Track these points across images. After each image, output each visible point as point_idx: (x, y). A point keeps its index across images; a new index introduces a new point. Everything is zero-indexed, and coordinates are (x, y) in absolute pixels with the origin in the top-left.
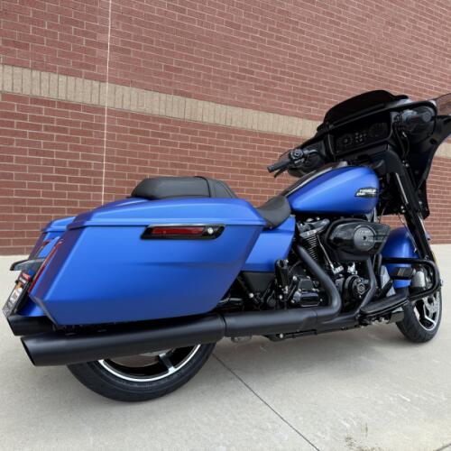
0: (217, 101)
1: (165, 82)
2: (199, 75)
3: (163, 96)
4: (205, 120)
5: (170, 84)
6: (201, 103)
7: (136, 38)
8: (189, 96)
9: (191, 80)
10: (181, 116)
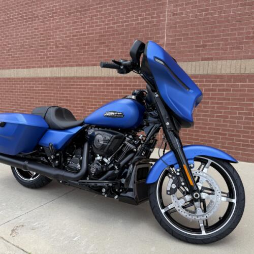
0: (233, 58)
1: (195, 55)
2: (219, 45)
3: (194, 63)
4: (223, 72)
5: (199, 55)
6: (219, 62)
7: (179, 35)
8: (211, 59)
9: (213, 49)
10: (205, 72)
